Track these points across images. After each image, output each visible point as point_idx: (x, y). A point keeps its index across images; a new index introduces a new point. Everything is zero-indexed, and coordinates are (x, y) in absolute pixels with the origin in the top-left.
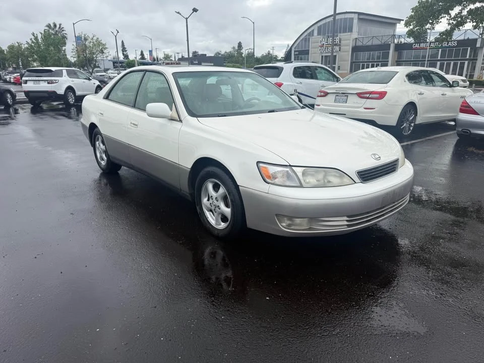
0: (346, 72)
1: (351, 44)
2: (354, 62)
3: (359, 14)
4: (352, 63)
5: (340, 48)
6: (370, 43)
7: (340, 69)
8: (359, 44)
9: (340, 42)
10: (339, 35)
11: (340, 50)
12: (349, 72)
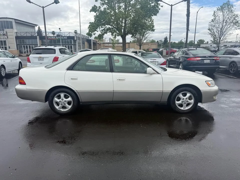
0: (14, 50)
1: (15, 35)
2: (18, 45)
3: (15, 19)
4: (17, 45)
5: (7, 37)
6: (25, 35)
7: (10, 48)
8: (19, 35)
9: (7, 34)
10: (5, 29)
11: (8, 38)
12: (16, 50)
